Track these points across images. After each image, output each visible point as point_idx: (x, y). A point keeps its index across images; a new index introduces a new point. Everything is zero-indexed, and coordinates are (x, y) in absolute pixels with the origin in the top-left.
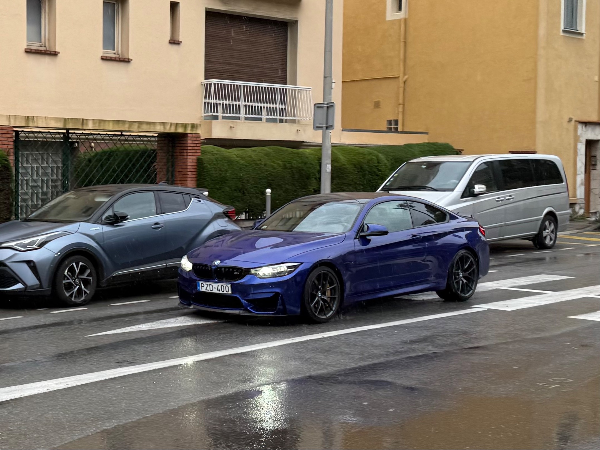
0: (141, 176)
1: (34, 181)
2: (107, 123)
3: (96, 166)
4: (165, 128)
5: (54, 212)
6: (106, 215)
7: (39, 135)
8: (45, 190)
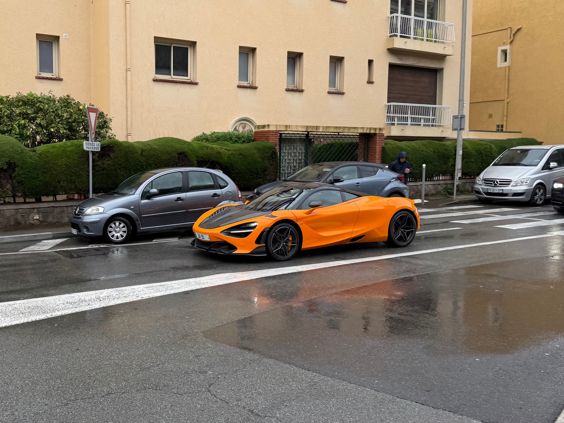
0: (349, 157)
1: (290, 160)
2: (330, 128)
3: (324, 151)
4: (363, 131)
5: (300, 176)
6: (329, 179)
7: (293, 135)
8: (295, 165)
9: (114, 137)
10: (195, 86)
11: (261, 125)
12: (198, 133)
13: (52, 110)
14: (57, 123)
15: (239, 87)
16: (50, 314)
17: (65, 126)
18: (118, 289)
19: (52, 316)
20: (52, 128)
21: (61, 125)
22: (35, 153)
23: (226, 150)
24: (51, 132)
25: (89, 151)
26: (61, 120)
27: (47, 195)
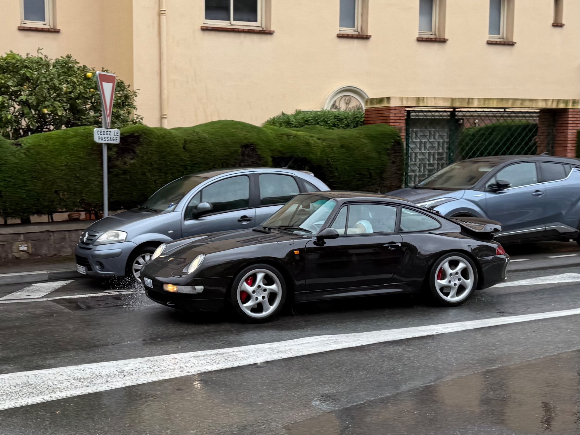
0: (523, 148)
1: (423, 154)
2: (491, 102)
3: (480, 140)
4: (546, 104)
5: (441, 181)
6: (489, 183)
8: (432, 162)
9: (141, 120)
10: (268, 37)
11: (377, 99)
12: (274, 113)
13: (44, 80)
14: (53, 101)
15: (340, 36)
16: (49, 396)
17: (65, 104)
18: (151, 358)
19: (52, 399)
20: (45, 107)
21: (59, 104)
22: (19, 147)
23: (319, 139)
24: (44, 114)
25: (102, 144)
26: (58, 96)
27: (39, 213)
